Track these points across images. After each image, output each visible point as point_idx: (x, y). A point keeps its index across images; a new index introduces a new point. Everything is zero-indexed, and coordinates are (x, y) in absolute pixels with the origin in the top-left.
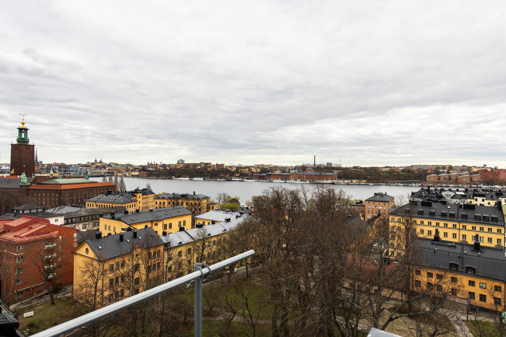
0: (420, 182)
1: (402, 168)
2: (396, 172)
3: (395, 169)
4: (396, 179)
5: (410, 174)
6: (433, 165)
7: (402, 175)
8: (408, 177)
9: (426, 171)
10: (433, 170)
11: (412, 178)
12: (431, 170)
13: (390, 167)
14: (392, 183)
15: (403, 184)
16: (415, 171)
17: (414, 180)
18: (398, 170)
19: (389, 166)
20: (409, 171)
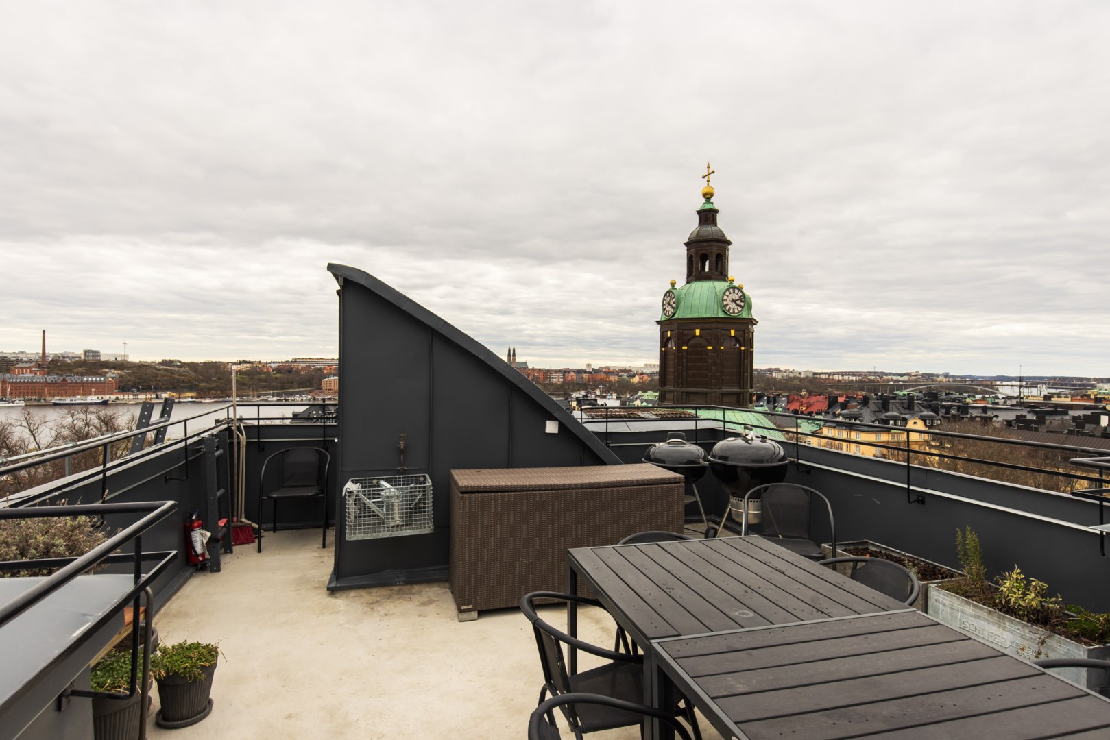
0: (310, 392)
1: (277, 365)
2: (263, 373)
3: (260, 366)
4: (263, 388)
5: (291, 377)
6: (333, 359)
7: (276, 378)
8: (288, 382)
9: (320, 370)
10: (333, 368)
11: (295, 384)
12: (329, 368)
13: (249, 362)
14: (254, 397)
15: (278, 398)
16: (301, 371)
17: (299, 388)
18: (267, 369)
19: (247, 360)
20: (290, 371)
